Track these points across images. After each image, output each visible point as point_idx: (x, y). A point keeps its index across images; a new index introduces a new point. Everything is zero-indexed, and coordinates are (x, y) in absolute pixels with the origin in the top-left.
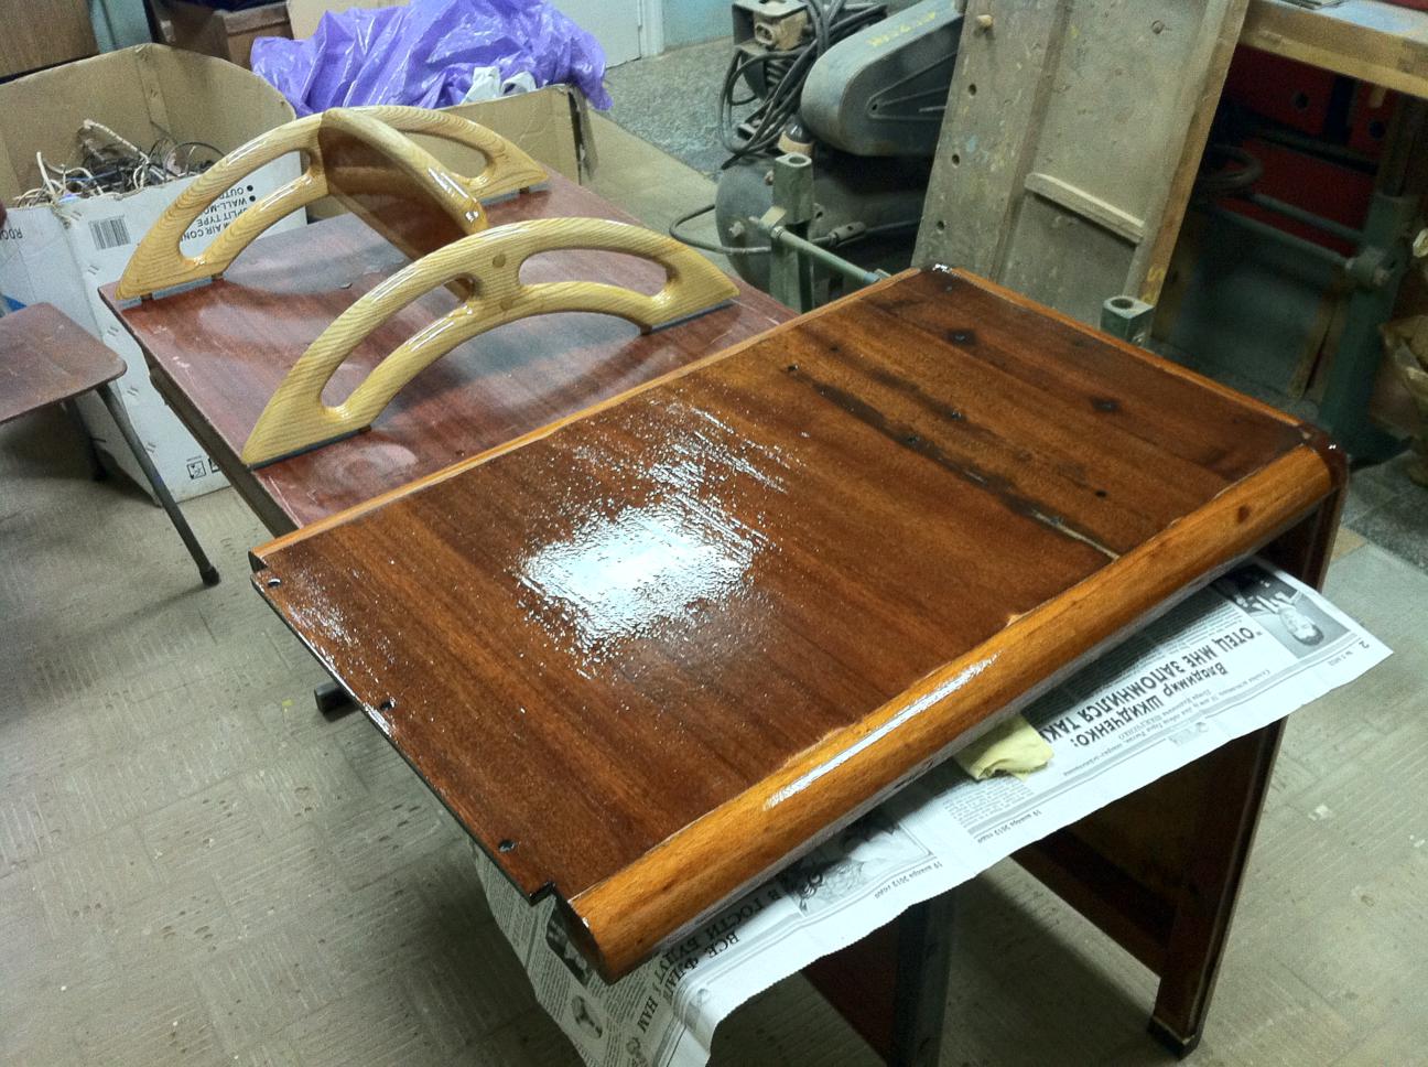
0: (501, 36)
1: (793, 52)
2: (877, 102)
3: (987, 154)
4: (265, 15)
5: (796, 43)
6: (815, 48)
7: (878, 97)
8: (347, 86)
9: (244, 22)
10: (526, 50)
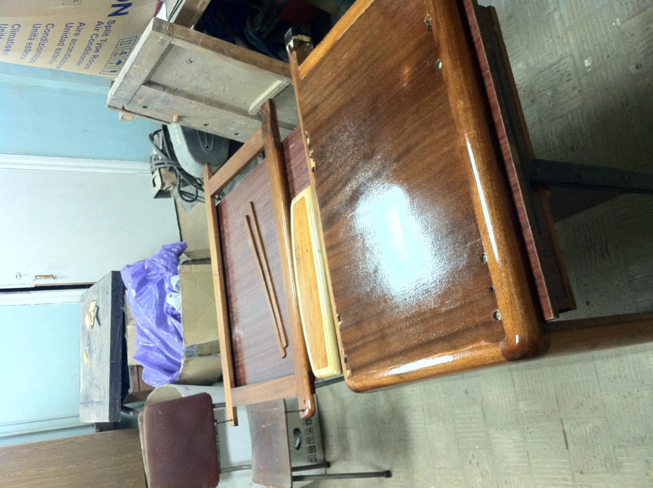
0: (156, 285)
1: (178, 177)
2: (206, 146)
3: (236, 125)
4: (133, 374)
5: (174, 174)
6: (178, 168)
7: (203, 145)
8: (166, 356)
9: (135, 385)
10: (163, 276)
